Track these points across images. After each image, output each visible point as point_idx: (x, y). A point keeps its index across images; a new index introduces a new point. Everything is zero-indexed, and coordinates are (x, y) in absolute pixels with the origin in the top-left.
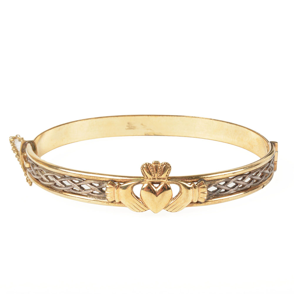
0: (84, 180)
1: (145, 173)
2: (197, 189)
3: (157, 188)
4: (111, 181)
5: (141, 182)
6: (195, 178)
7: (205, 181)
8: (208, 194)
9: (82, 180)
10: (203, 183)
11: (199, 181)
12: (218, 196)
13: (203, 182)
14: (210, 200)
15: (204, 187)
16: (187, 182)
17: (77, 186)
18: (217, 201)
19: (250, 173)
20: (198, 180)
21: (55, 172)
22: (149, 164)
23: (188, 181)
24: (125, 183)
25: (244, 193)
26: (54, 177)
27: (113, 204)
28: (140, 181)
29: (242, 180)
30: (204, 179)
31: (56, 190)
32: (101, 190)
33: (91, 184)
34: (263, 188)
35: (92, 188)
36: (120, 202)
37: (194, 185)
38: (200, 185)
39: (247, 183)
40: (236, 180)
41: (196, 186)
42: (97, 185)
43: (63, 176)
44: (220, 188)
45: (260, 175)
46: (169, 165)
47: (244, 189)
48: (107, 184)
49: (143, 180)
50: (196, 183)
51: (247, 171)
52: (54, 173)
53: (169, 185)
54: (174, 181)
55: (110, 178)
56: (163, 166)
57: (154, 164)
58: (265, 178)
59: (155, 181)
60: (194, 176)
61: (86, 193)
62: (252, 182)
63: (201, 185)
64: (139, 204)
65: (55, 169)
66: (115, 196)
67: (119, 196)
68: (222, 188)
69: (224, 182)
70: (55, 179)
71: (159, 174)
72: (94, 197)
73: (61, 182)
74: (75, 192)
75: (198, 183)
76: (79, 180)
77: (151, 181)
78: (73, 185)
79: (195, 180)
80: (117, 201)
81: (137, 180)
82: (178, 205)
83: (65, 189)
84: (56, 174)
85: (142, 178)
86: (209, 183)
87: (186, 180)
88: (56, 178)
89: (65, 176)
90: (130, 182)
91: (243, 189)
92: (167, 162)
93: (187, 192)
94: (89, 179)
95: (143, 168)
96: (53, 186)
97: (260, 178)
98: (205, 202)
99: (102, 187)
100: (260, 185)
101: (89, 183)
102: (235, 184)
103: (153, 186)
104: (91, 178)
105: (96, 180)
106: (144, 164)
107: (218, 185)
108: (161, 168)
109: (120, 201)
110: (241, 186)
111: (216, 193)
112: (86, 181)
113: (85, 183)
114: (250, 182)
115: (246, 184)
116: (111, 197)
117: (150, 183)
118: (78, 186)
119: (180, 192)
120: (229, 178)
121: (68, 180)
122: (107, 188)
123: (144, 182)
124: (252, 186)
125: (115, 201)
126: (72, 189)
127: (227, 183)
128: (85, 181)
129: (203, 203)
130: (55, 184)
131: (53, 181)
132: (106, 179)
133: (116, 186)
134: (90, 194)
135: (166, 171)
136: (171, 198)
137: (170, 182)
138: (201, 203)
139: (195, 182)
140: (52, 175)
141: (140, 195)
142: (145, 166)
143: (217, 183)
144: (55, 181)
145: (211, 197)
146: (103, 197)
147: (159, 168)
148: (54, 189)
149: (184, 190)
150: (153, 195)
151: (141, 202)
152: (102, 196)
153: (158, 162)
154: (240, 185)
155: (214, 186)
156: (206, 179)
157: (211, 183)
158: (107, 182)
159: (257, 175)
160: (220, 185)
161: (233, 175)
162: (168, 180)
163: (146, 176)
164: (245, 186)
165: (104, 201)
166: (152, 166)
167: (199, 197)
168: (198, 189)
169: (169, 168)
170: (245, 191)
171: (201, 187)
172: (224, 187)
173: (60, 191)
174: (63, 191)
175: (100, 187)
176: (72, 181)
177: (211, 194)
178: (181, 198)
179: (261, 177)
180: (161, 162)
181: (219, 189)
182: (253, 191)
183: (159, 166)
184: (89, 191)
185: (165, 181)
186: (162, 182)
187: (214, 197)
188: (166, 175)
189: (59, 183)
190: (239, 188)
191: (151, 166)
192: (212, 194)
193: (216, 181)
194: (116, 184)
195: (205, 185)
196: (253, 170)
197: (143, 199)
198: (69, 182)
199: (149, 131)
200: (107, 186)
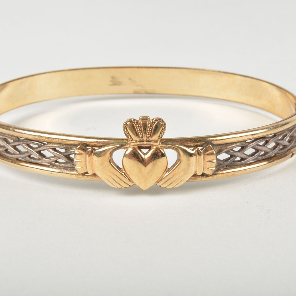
0: (44, 144)
1: (128, 133)
2: (202, 156)
3: (146, 154)
4: (82, 144)
5: (124, 146)
6: (199, 141)
7: (213, 145)
8: (218, 163)
9: (42, 144)
10: (211, 148)
11: (204, 146)
12: (230, 166)
13: (211, 146)
14: (221, 172)
15: (212, 154)
16: (188, 147)
17: (35, 153)
18: (230, 174)
19: (275, 135)
20: (204, 144)
21: (6, 134)
22: (134, 120)
23: (189, 144)
24: (101, 147)
25: (268, 163)
26: (5, 140)
27: (84, 177)
28: (121, 144)
29: (264, 145)
30: (212, 142)
31: (7, 159)
32: (68, 157)
33: (55, 149)
34: (292, 156)
35: (56, 155)
36: (95, 175)
37: (197, 151)
38: (206, 151)
39: (271, 149)
40: (256, 145)
41: (201, 151)
42: (63, 151)
43: (17, 139)
44: (235, 156)
45: (287, 139)
46: (163, 121)
47: (267, 157)
48: (76, 149)
49: (126, 143)
50: (201, 148)
51: (270, 133)
52: (4, 134)
53: (163, 150)
54: (170, 144)
55: (80, 140)
56: (155, 122)
57: (141, 121)
58: (294, 143)
59: (143, 144)
60: (197, 138)
61: (47, 161)
62: (277, 149)
63: (208, 151)
64: (121, 177)
65: (6, 129)
66: (87, 165)
67: (93, 166)
68: (237, 155)
69: (240, 148)
70: (6, 143)
71: (149, 134)
72: (59, 168)
73: (15, 147)
74: (33, 161)
75: (203, 148)
76: (37, 144)
77: (138, 145)
78: (29, 151)
79: (199, 144)
80: (90, 173)
81: (119, 142)
82: (175, 179)
83: (20, 157)
84: (7, 136)
85: (125, 141)
86: (219, 148)
87: (186, 144)
88: (8, 142)
89: (19, 139)
90: (108, 146)
91: (265, 158)
92: (160, 117)
93: (188, 160)
94: (51, 142)
95: (126, 126)
96: (4, 153)
97: (288, 144)
98: (214, 174)
99: (69, 153)
100: (288, 153)
101: (51, 147)
102: (254, 151)
103: (141, 151)
104: (54, 141)
105: (61, 144)
106: (128, 120)
107: (231, 151)
108: (151, 126)
109: (94, 173)
110: (263, 153)
111: (228, 163)
112: (47, 145)
113: (45, 148)
114: (274, 148)
115: (270, 151)
116: (82, 167)
117: (136, 147)
118: (37, 152)
119: (179, 160)
120: (247, 141)
121: (23, 145)
122: (76, 154)
123: (127, 146)
124: (277, 154)
125: (87, 173)
126: (29, 156)
127: (243, 148)
128: (45, 146)
129: (211, 176)
130: (6, 151)
131: (4, 147)
132: (75, 142)
133: (88, 152)
134: (53, 163)
135: (158, 131)
136: (165, 168)
137: (165, 146)
138: (207, 176)
139: (200, 146)
140: (2, 138)
141: (123, 164)
142: (128, 123)
143: (230, 149)
144: (5, 145)
145: (221, 168)
146: (71, 168)
147: (148, 127)
148: (5, 158)
149: (184, 157)
150: (140, 164)
151: (123, 174)
152: (69, 165)
153: (147, 117)
154: (261, 152)
155: (226, 152)
156: (214, 143)
157: (221, 148)
158: (76, 145)
159: (284, 139)
160: (233, 151)
161: (251, 137)
162: (162, 143)
163: (131, 137)
164: (268, 154)
165: (72, 172)
166: (140, 123)
167: (205, 168)
168: (204, 157)
169: (163, 126)
170: (268, 161)
171: (207, 153)
172: (239, 154)
173: (13, 160)
174: (17, 159)
175: (67, 154)
176: (28, 145)
177: (221, 164)
178: (180, 168)
179: (290, 141)
180: (151, 118)
181: (233, 157)
182: (279, 160)
183: (149, 123)
184: (52, 160)
185: (157, 144)
186: (153, 145)
187: (225, 167)
188: (159, 137)
189: (11, 149)
190: (259, 156)
191: (137, 123)
192: (223, 164)
193: (229, 145)
194: (88, 149)
195: (214, 151)
196: (279, 132)
197: (126, 170)
198: (24, 147)
199: (139, 88)
200: (76, 152)
